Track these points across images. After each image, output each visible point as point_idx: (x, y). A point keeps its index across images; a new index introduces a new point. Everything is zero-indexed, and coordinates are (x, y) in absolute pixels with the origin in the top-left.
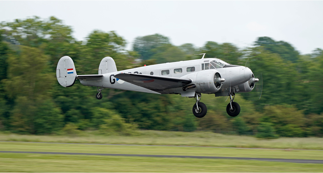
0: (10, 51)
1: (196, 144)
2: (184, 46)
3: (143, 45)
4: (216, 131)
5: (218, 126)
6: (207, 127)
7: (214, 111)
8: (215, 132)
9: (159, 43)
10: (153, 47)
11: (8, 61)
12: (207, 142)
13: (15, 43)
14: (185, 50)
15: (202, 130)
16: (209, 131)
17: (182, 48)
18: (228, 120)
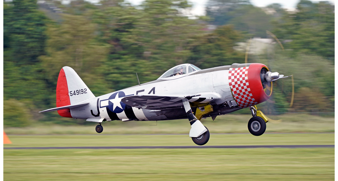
0: (49, 20)
1: (287, 130)
2: (270, 7)
3: (217, 8)
4: (311, 112)
5: (316, 105)
6: (301, 109)
7: (308, 88)
8: (311, 114)
9: (237, 4)
10: (230, 10)
11: (46, 33)
12: (302, 127)
13: (55, 11)
14: (271, 12)
15: (296, 111)
16: (304, 113)
17: (267, 9)
18: (327, 98)
